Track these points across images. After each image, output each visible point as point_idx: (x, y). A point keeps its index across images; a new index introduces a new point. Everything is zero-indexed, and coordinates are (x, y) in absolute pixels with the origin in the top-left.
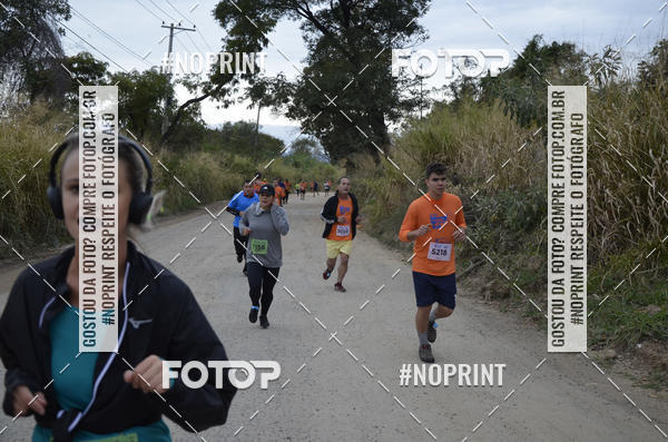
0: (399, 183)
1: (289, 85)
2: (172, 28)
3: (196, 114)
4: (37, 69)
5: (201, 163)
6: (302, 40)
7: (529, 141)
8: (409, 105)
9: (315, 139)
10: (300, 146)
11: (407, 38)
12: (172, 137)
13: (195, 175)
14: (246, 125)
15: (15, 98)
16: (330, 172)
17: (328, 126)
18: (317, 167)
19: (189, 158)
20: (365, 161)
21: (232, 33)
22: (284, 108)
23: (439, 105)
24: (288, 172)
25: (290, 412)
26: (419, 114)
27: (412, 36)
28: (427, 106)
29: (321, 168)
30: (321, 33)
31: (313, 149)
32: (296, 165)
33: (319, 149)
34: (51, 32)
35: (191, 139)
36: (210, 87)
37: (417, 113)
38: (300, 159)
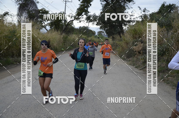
0: (126, 43)
1: (97, 16)
2: (66, 2)
3: (72, 24)
4: (31, 13)
5: (73, 37)
6: (101, 4)
7: (162, 31)
8: (129, 22)
9: (104, 31)
10: (100, 33)
11: (129, 3)
12: (65, 30)
14: (85, 27)
15: (26, 20)
17: (107, 27)
18: (104, 39)
19: (70, 36)
20: (117, 37)
21: (82, 3)
22: (96, 23)
23: (138, 22)
24: (96, 40)
25: (96, 103)
26: (132, 24)
27: (130, 3)
28: (134, 22)
30: (106, 2)
31: (103, 34)
33: (105, 34)
34: (35, 3)
35: (71, 31)
36: (76, 17)
37: (131, 24)
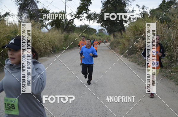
0: (128, 40)
1: (97, 14)
2: (66, 0)
3: (73, 23)
4: (31, 12)
5: (74, 36)
6: (101, 2)
7: (164, 27)
9: (105, 29)
10: (101, 30)
12: (66, 29)
13: (73, 39)
14: (86, 25)
15: (26, 20)
16: (109, 37)
17: (108, 25)
18: (105, 36)
19: (71, 34)
20: (118, 34)
21: (82, 1)
22: (96, 21)
23: (138, 18)
26: (133, 21)
28: (135, 19)
29: (106, 36)
31: (104, 31)
32: (100, 36)
33: (106, 31)
34: (35, 2)
35: (71, 30)
36: (76, 16)
38: (101, 34)
